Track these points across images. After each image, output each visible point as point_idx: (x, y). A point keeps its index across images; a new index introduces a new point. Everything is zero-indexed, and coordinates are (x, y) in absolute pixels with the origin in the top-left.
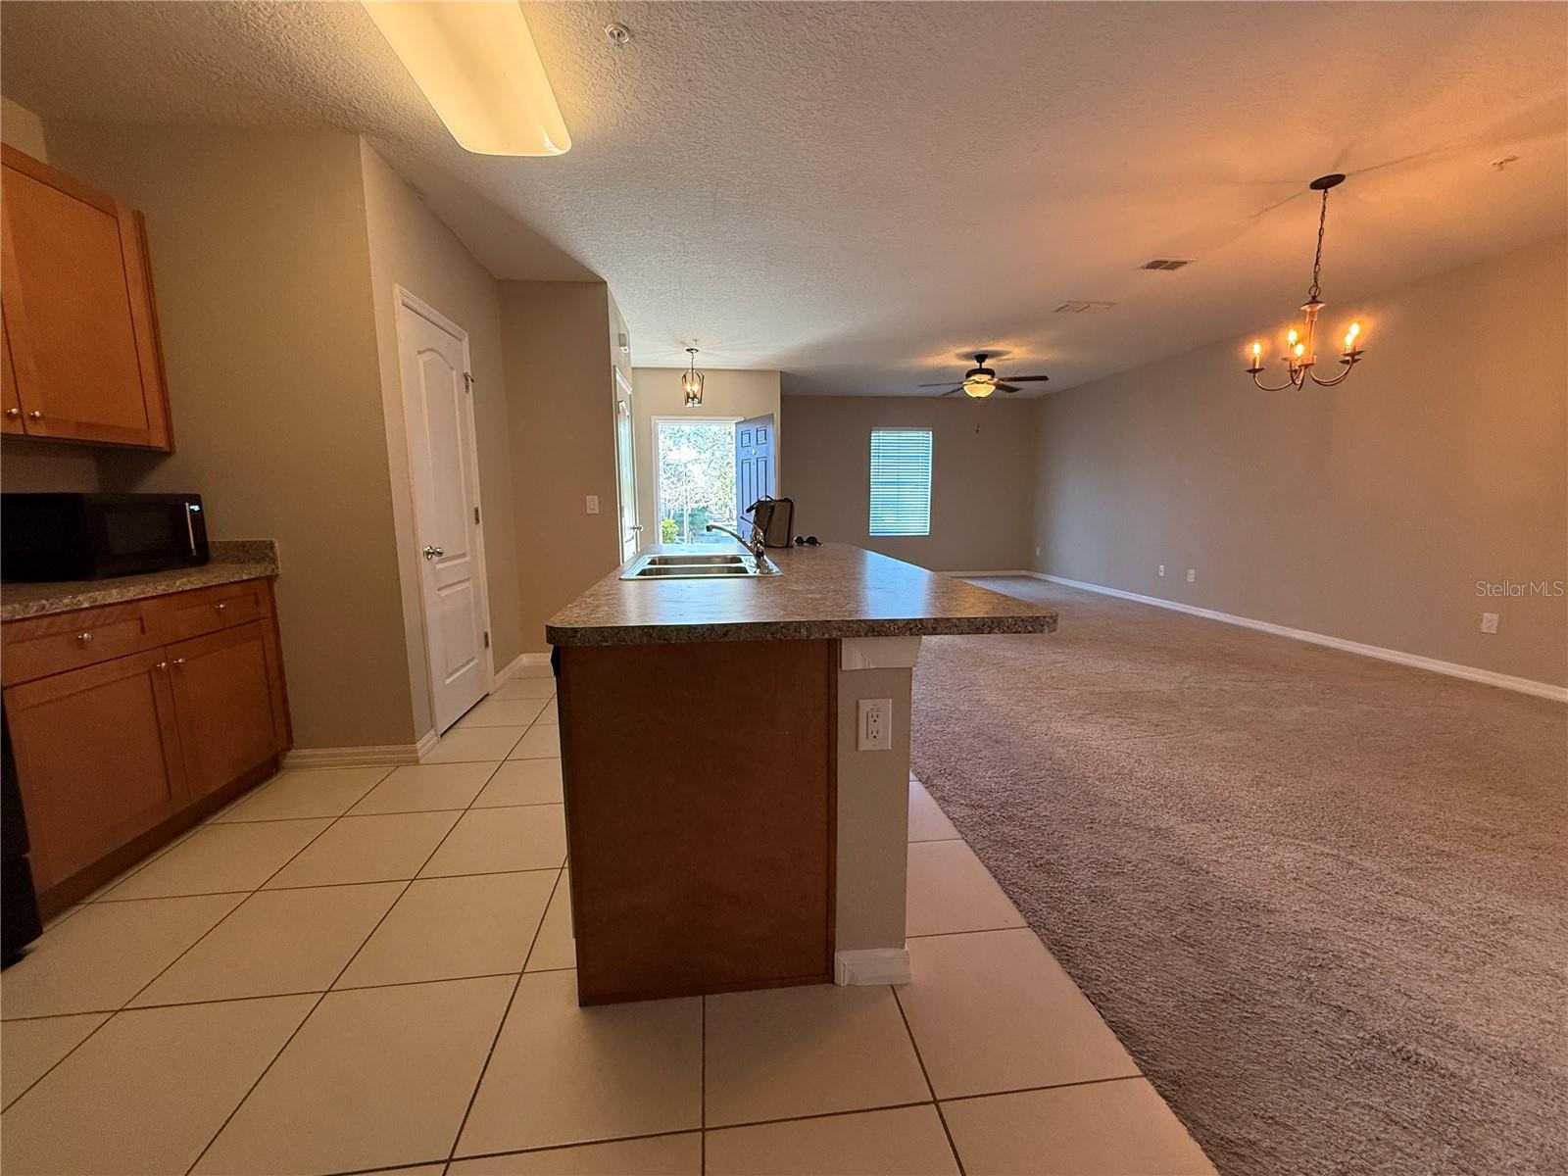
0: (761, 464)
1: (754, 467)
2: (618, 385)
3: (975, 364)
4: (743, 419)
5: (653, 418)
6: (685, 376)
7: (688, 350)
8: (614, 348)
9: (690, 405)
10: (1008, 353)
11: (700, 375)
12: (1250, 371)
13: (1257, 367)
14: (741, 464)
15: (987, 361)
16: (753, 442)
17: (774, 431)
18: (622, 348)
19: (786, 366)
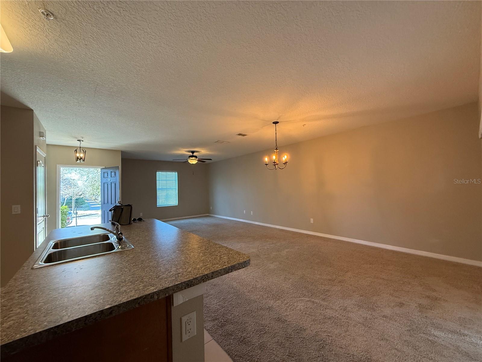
0: (113, 185)
1: (109, 186)
2: (37, 153)
3: (191, 154)
4: (104, 167)
5: (57, 165)
6: (76, 150)
7: (78, 140)
8: (36, 138)
9: (78, 162)
10: (201, 151)
11: (84, 150)
12: (266, 164)
13: (267, 164)
14: (103, 184)
15: (195, 153)
16: (109, 176)
17: (119, 173)
18: (41, 138)
19: (123, 149)
